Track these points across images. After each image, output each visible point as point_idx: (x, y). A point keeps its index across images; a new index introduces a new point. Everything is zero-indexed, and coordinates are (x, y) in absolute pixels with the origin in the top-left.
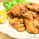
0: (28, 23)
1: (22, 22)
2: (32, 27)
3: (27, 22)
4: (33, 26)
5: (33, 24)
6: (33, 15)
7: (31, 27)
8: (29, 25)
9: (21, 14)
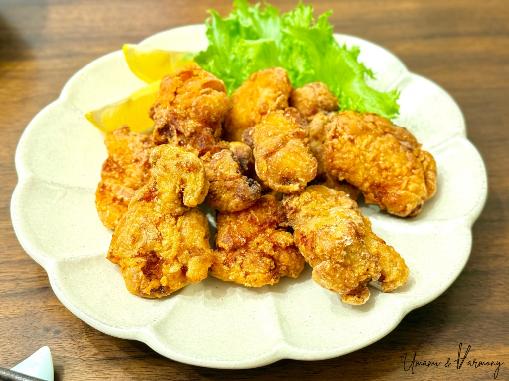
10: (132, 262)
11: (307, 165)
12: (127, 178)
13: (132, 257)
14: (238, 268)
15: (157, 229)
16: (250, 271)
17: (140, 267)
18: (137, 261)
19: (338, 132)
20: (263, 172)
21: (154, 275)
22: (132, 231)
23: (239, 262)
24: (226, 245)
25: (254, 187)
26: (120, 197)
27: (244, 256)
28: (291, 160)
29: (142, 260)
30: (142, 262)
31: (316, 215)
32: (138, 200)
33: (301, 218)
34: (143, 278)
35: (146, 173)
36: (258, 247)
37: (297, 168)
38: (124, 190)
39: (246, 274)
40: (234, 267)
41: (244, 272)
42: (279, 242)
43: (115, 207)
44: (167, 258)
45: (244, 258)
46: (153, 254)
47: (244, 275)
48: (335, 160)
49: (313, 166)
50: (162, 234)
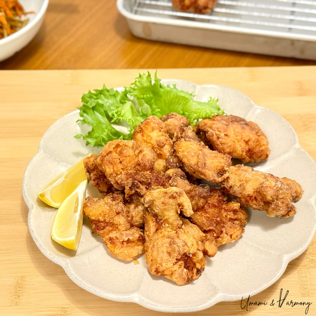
0: (151, 235)
1: (137, 220)
2: (165, 256)
3: (149, 230)
4: (169, 254)
5: (170, 245)
6: (179, 205)
7: (161, 255)
8: (154, 246)
9: (138, 188)
10: (176, 267)
11: (226, 160)
12: (120, 226)
13: (174, 264)
14: (226, 235)
15: (180, 240)
16: (232, 233)
17: (183, 267)
18: (179, 265)
19: (217, 134)
20: (210, 176)
21: (190, 266)
22: (165, 250)
23: (224, 232)
24: (212, 227)
25: (206, 187)
26: (126, 239)
27: (224, 227)
28: (217, 162)
29: (181, 262)
30: (182, 263)
31: (245, 182)
32: (155, 231)
33: (238, 189)
34: (188, 272)
35: (129, 217)
36: (227, 218)
37: (222, 164)
38: (126, 234)
39: (231, 236)
40: (223, 236)
41: (230, 235)
42: (235, 209)
43: (126, 247)
44: (194, 252)
45: (225, 228)
46: (185, 255)
47: (230, 237)
48: (225, 150)
49: (229, 159)
50: (185, 241)
